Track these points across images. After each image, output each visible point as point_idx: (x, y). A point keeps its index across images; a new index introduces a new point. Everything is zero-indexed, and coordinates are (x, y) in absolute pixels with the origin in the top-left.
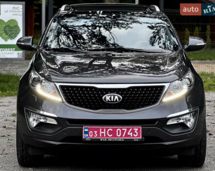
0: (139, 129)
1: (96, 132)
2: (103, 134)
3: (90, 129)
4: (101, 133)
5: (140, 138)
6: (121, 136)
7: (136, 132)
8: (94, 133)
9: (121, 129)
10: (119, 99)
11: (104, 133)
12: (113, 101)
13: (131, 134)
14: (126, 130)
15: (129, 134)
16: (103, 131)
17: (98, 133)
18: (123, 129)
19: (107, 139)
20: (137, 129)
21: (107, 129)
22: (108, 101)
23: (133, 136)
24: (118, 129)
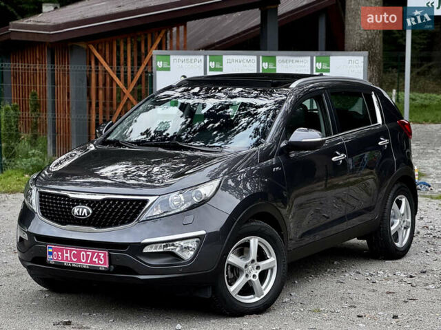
0: (105, 254)
1: (60, 253)
2: (67, 257)
3: (54, 250)
4: (65, 255)
5: (107, 266)
6: (86, 262)
7: (101, 258)
8: (58, 255)
9: (86, 252)
10: (88, 213)
11: (68, 255)
12: (81, 216)
13: (96, 260)
14: (90, 253)
15: (94, 260)
16: (67, 253)
17: (62, 255)
18: (88, 253)
19: (71, 264)
20: (103, 255)
21: (71, 251)
22: (76, 215)
23: (99, 264)
24: (83, 253)
